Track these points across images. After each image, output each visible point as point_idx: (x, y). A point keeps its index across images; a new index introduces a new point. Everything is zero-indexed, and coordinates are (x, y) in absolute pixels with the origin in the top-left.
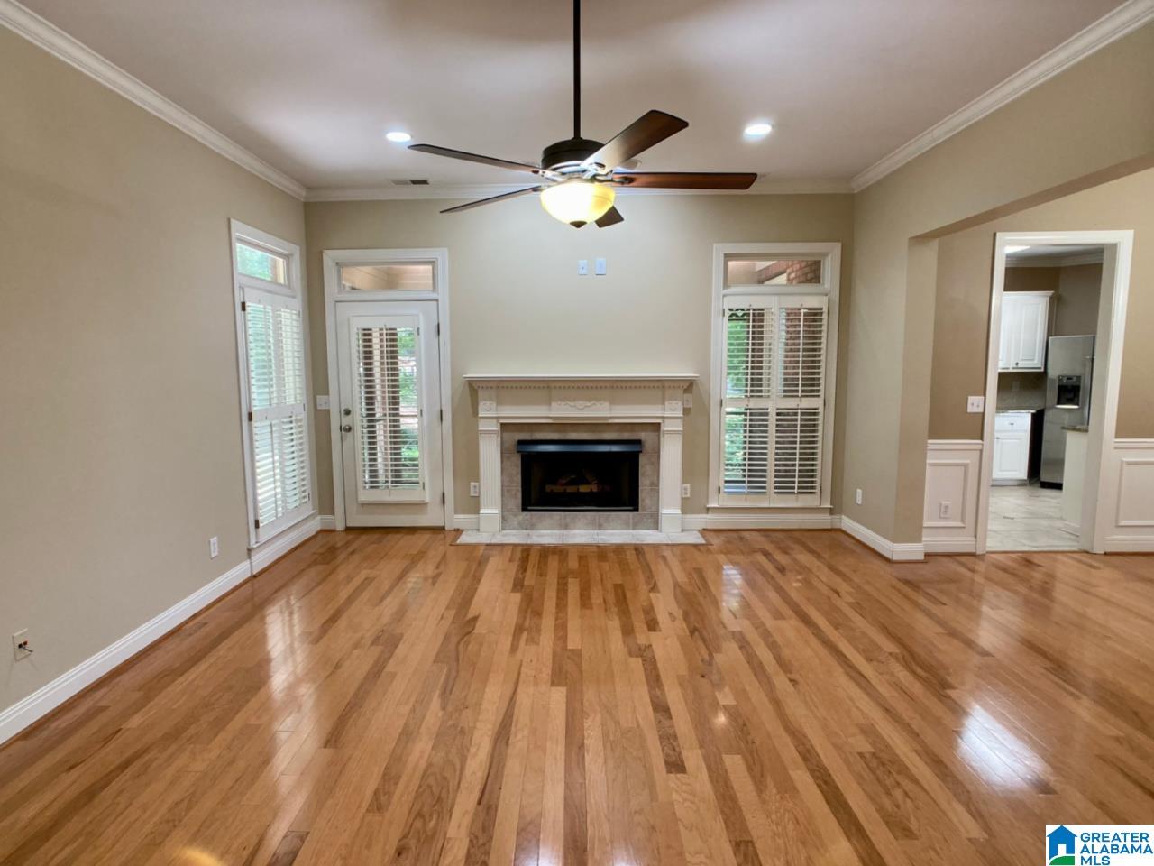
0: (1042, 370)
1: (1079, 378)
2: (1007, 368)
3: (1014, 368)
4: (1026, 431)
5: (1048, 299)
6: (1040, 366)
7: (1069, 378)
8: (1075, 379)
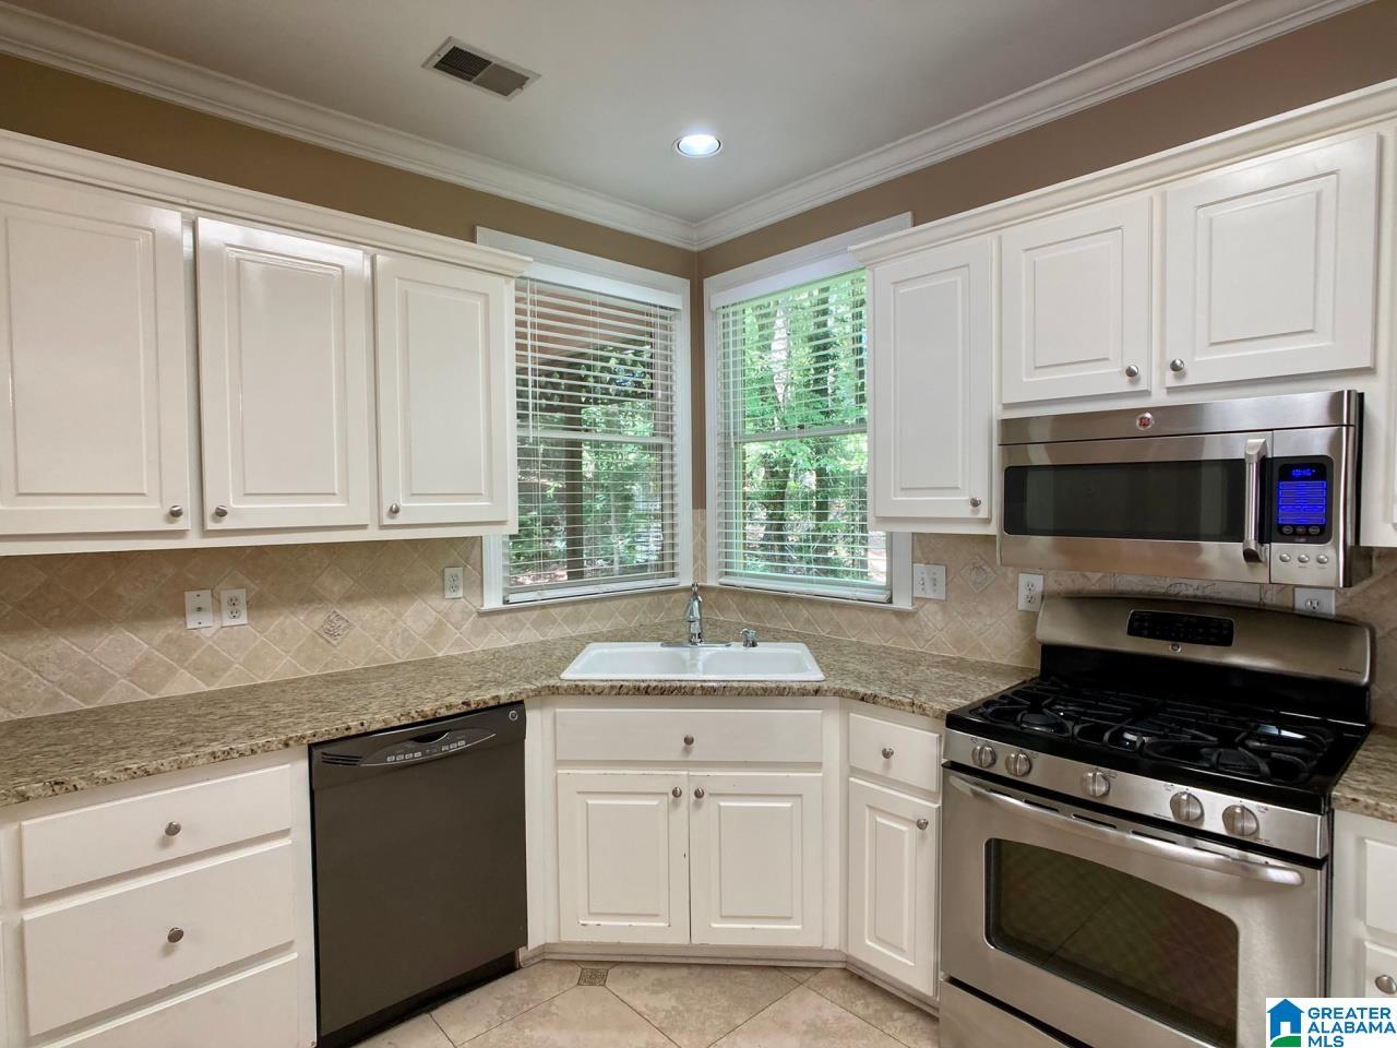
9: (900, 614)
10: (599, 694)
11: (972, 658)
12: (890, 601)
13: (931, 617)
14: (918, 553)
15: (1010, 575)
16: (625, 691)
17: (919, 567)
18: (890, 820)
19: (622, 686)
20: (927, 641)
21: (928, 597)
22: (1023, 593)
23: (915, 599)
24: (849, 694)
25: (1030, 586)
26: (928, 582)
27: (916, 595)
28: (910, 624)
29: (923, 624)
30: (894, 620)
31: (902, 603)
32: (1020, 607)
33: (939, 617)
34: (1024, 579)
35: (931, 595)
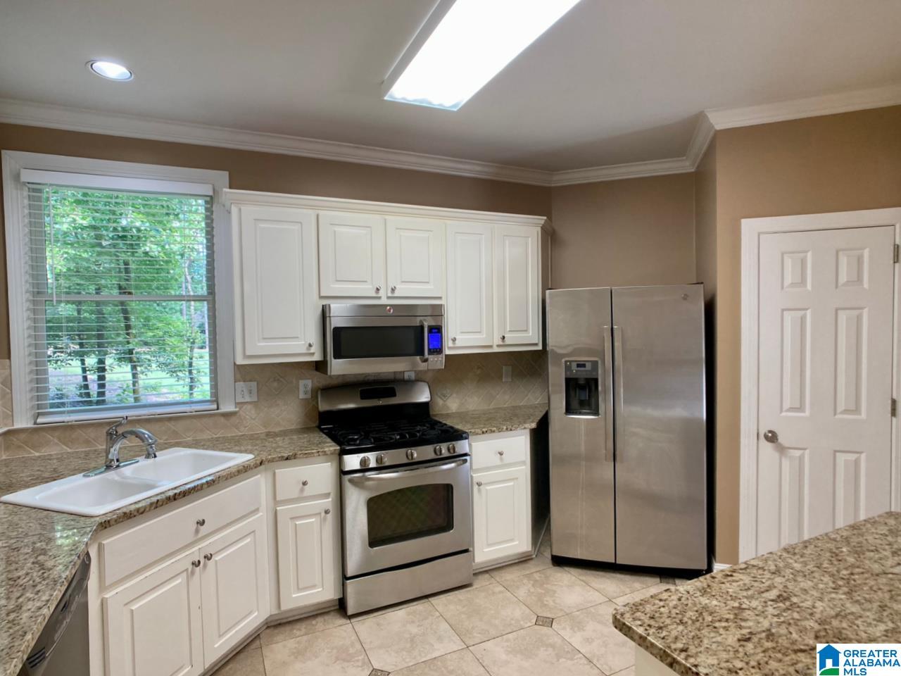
0: (540, 347)
1: (595, 364)
2: (491, 347)
3: (498, 346)
4: (523, 463)
5: (539, 229)
6: (535, 341)
7: (581, 365)
8: (589, 367)
9: (227, 415)
10: (142, 513)
11: (277, 430)
12: (218, 409)
13: (249, 413)
14: (238, 376)
15: (294, 381)
16: (161, 503)
17: (240, 385)
18: (301, 520)
19: (158, 500)
20: (246, 427)
21: (246, 401)
22: (302, 389)
23: (237, 404)
24: (277, 459)
25: (305, 386)
26: (245, 392)
27: (237, 401)
28: (234, 420)
29: (242, 418)
30: (222, 419)
31: (228, 407)
32: (301, 397)
33: (253, 412)
34: (302, 383)
35: (247, 399)
